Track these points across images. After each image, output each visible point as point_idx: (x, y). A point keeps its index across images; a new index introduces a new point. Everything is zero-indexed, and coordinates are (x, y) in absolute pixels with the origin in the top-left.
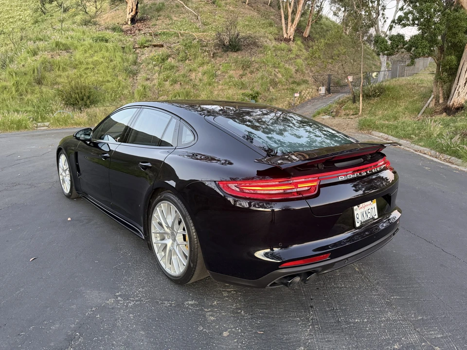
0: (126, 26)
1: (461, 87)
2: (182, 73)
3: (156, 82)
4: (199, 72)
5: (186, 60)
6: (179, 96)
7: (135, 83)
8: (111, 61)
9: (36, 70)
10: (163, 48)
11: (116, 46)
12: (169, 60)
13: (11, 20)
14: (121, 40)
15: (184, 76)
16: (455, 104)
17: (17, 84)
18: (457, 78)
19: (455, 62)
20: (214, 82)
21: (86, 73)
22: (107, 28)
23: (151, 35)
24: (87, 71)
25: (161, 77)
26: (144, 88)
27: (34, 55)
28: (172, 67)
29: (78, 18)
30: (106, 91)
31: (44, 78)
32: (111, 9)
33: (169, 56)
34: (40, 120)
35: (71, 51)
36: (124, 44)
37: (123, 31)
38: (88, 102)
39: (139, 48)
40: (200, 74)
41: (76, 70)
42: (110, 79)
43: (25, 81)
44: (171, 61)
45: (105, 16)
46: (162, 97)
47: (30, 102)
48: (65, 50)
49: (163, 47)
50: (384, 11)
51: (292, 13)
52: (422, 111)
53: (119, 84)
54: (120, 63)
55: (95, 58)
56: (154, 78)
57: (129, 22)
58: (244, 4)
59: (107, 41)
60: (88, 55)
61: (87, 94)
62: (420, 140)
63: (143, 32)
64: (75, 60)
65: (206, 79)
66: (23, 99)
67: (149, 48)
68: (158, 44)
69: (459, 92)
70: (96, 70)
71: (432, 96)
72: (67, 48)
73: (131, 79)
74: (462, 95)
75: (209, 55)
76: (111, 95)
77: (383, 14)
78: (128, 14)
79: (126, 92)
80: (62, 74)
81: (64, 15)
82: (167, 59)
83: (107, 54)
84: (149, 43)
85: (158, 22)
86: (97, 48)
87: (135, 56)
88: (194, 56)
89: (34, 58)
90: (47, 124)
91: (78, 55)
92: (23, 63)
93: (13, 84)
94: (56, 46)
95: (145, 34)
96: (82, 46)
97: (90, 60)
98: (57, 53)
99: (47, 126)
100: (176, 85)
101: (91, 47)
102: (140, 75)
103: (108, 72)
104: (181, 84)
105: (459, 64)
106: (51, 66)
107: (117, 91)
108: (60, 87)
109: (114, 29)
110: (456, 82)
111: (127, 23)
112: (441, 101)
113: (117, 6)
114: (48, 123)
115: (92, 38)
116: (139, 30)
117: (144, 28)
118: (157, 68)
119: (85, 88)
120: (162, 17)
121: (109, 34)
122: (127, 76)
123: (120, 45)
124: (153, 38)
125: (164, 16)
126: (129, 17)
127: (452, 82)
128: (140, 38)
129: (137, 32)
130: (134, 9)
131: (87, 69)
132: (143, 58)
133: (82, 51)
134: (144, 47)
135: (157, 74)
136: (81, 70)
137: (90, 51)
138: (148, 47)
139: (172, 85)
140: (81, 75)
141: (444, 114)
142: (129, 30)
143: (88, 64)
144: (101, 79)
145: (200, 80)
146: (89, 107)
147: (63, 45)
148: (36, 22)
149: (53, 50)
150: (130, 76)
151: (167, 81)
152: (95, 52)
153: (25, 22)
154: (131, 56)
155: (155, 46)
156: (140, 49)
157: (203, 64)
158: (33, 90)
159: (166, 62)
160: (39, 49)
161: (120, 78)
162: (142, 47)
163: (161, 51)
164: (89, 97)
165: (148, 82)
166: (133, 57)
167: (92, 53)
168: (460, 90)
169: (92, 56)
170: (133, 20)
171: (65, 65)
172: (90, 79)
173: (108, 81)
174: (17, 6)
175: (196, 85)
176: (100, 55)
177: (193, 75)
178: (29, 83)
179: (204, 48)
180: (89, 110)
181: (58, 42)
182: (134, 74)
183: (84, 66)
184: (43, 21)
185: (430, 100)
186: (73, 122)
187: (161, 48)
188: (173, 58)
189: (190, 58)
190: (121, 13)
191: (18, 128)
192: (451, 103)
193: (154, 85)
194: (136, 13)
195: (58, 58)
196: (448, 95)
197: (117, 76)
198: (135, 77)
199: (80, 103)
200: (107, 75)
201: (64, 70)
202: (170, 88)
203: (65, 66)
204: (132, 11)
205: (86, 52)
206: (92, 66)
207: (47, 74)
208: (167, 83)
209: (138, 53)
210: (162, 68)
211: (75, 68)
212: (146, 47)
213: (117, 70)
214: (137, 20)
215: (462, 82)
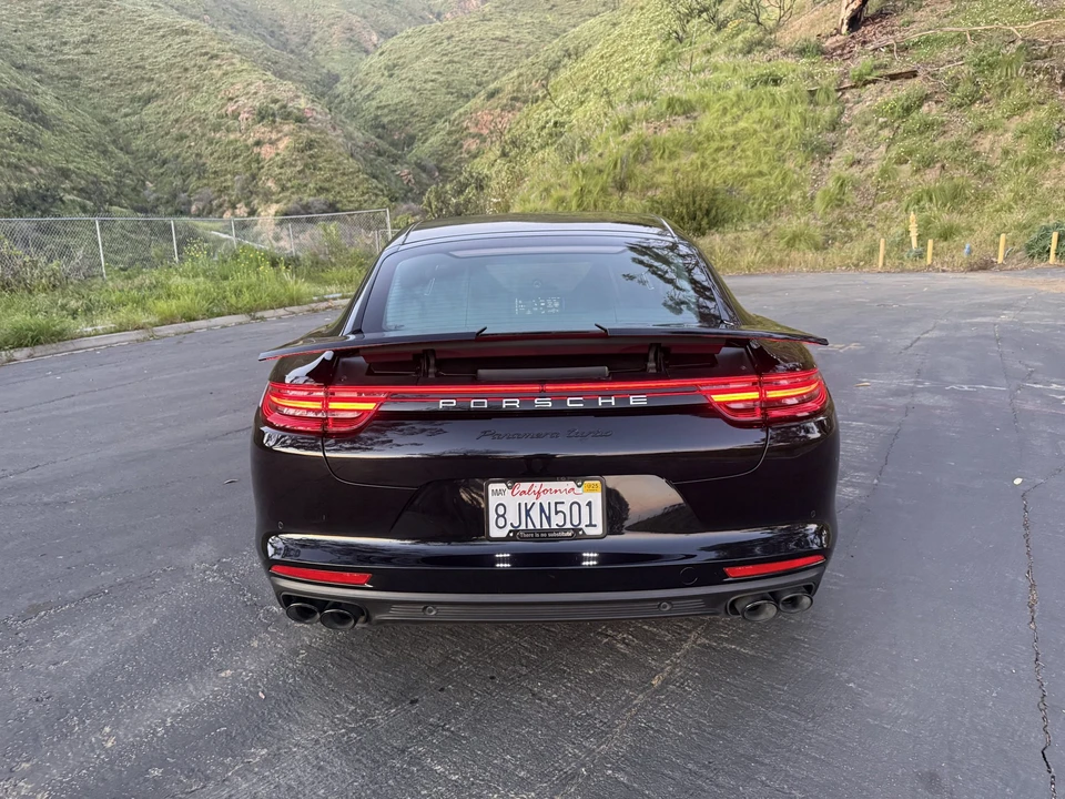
0: (834, 39)
2: (953, 139)
3: (875, 167)
4: (1006, 131)
5: (972, 102)
6: (931, 200)
7: (823, 174)
8: (777, 127)
9: (619, 161)
10: (917, 81)
11: (797, 91)
12: (925, 108)
13: (626, 65)
14: (811, 76)
15: (959, 145)
17: (582, 192)
20: (1051, 155)
21: (714, 160)
22: (790, 51)
23: (892, 51)
24: (721, 154)
25: (893, 154)
26: (842, 185)
27: (623, 133)
28: (928, 126)
29: (742, 39)
30: (751, 197)
31: (630, 177)
33: (926, 98)
35: (695, 114)
36: (815, 83)
37: (823, 53)
38: (704, 223)
39: (852, 87)
40: (1009, 135)
41: (695, 156)
42: (765, 168)
43: (596, 185)
44: (930, 111)
45: (797, 23)
46: (886, 203)
48: (684, 113)
49: (915, 76)
53: (784, 179)
54: (796, 129)
55: (742, 124)
56: (873, 157)
57: (845, 27)
59: (776, 82)
60: (728, 118)
61: (705, 206)
63: (872, 47)
64: (699, 133)
65: (1024, 149)
67: (878, 85)
68: (904, 71)
70: (739, 150)
72: (688, 109)
73: (816, 165)
75: (1052, 79)
76: (760, 204)
78: (843, 8)
79: (796, 196)
80: (666, 165)
81: (716, 38)
82: (920, 106)
83: (770, 112)
84: (881, 72)
85: (918, 15)
86: (752, 101)
87: (837, 108)
88: (998, 90)
89: (621, 138)
91: (707, 121)
92: (600, 151)
93: (576, 194)
94: (668, 107)
95: (875, 49)
96: (719, 100)
97: (730, 130)
98: (666, 122)
100: (927, 171)
101: (740, 99)
102: (838, 153)
103: (765, 153)
104: (943, 167)
106: (649, 151)
107: (775, 195)
108: (659, 194)
109: (802, 52)
111: (839, 32)
115: (747, 80)
116: (865, 43)
117: (878, 35)
118: (886, 133)
119: (704, 192)
122: (807, 160)
123: (807, 85)
124: (893, 59)
126: (846, 14)
128: (861, 62)
129: (857, 48)
131: (719, 149)
132: (857, 110)
133: (718, 111)
134: (866, 83)
135: (883, 148)
136: (706, 154)
137: (735, 110)
138: (874, 82)
139: (918, 170)
140: (703, 165)
142: (839, 47)
143: (723, 138)
144: (744, 170)
145: (1006, 152)
146: (704, 234)
147: (682, 104)
148: (663, 61)
149: (660, 117)
150: (814, 159)
151: (906, 162)
152: (746, 110)
154: (827, 111)
155: (893, 77)
156: (854, 90)
157: (1023, 107)
158: (608, 202)
159: (914, 115)
160: (634, 119)
161: (790, 165)
162: (860, 84)
163: (906, 89)
164: (708, 213)
165: (855, 170)
166: (832, 113)
167: (739, 113)
169: (736, 120)
170: (855, 22)
171: (677, 145)
172: (722, 172)
173: (761, 174)
174: (641, 35)
175: (988, 167)
176: (755, 115)
177: (985, 142)
178: (603, 190)
179: (1039, 63)
181: (673, 99)
182: (823, 152)
183: (714, 145)
184: (674, 59)
187: (909, 81)
188: (937, 102)
189: (988, 96)
193: (870, 176)
195: (665, 133)
197: (784, 161)
198: (826, 161)
200: (760, 161)
201: (673, 156)
202: (911, 181)
203: (674, 149)
205: (725, 111)
206: (732, 142)
207: (638, 168)
208: (906, 168)
209: (847, 101)
210: (900, 131)
211: (695, 151)
212: (870, 82)
213: (786, 146)
214: (866, 19)
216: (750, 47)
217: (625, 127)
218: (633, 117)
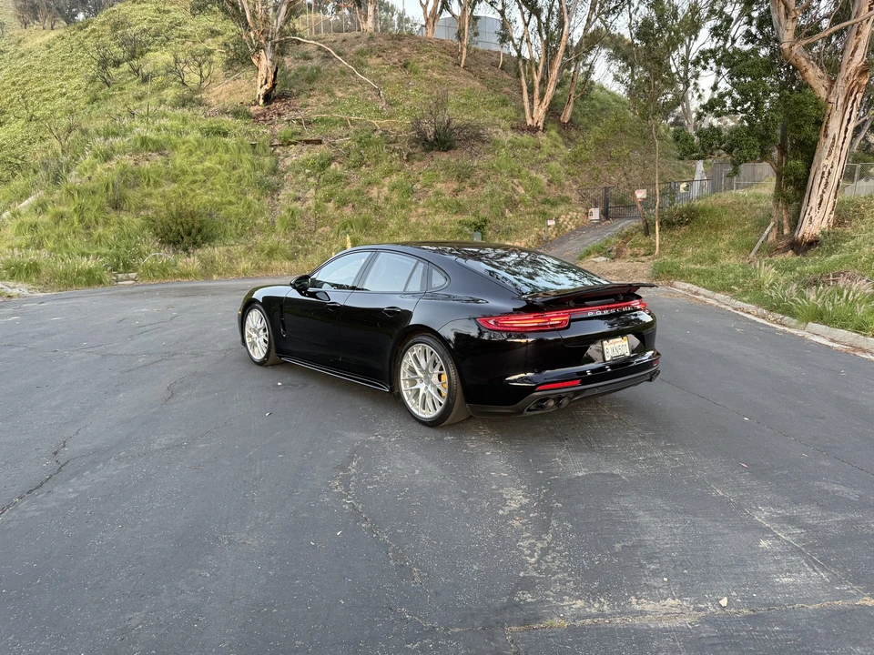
0: (256, 108)
1: (813, 210)
2: (355, 188)
3: (311, 203)
4: (384, 186)
5: (361, 166)
6: (352, 227)
7: (275, 205)
8: (234, 168)
9: (111, 185)
10: (322, 146)
11: (242, 144)
12: (333, 166)
13: (45, 95)
14: (248, 133)
15: (359, 193)
16: (806, 236)
17: (80, 210)
18: (807, 195)
19: (802, 170)
20: (411, 203)
21: (192, 190)
22: (224, 112)
23: (301, 124)
24: (194, 186)
25: (320, 194)
26: (292, 215)
27: (106, 161)
28: (338, 178)
29: (170, 94)
30: (227, 219)
31: (123, 199)
32: (226, 77)
33: (332, 160)
34: (121, 270)
35: (167, 152)
36: (254, 139)
37: (251, 117)
38: (199, 238)
39: (280, 145)
40: (386, 189)
41: (176, 185)
42: (233, 199)
43: (93, 204)
44: (336, 168)
45: (217, 90)
46: (323, 228)
47: (102, 239)
48: (157, 150)
49: (321, 143)
51: (540, 84)
52: (757, 247)
53: (248, 208)
54: (249, 171)
55: (207, 164)
56: (308, 196)
57: (261, 102)
58: (457, 67)
59: (225, 134)
60: (194, 158)
61: (197, 225)
62: (746, 292)
63: (286, 119)
64: (175, 168)
65: (395, 198)
66: (91, 235)
67: (298, 146)
68: (313, 138)
69: (811, 218)
70: (209, 184)
71: (772, 224)
72: (159, 148)
73: (269, 199)
74: (816, 221)
75: (401, 157)
76: (237, 226)
77: (695, 84)
78: (259, 87)
79: (260, 221)
80: (153, 191)
81: (143, 88)
82: (329, 165)
83: (226, 157)
84: (298, 137)
85: (310, 101)
86: (210, 147)
87: (273, 158)
88: (374, 160)
89: (106, 165)
90: (133, 275)
91: (179, 159)
92: (87, 175)
93: (75, 210)
94: (142, 145)
95: (289, 121)
96: (184, 143)
97: (199, 167)
98: (143, 156)
99: (132, 280)
100: (345, 208)
101: (200, 144)
102: (283, 192)
103: (230, 187)
104: (353, 206)
105: (809, 173)
106: (136, 178)
107: (246, 219)
108: (151, 214)
109: (236, 114)
110: (806, 201)
111: (257, 103)
112: (786, 231)
113: (237, 71)
114: (135, 274)
115: (201, 130)
116: (279, 115)
117: (287, 111)
118: (312, 180)
119: (192, 214)
120: (316, 92)
121: (228, 122)
122: (262, 194)
123: (248, 141)
124: (303, 129)
125: (321, 90)
126: (261, 92)
127: (800, 200)
128: (281, 129)
129: (275, 118)
130: (270, 80)
131: (195, 182)
132: (288, 162)
133: (185, 152)
134: (290, 143)
135: (312, 191)
136: (184, 185)
137: (198, 152)
138: (295, 144)
139: (338, 208)
140: (185, 194)
141: (790, 252)
142: (261, 114)
143: (195, 173)
144: (217, 199)
145: (387, 199)
146: (199, 247)
147: (154, 142)
148: (95, 100)
149: (136, 151)
150: (267, 194)
151: (330, 201)
152: (207, 153)
153: (74, 100)
154: (267, 160)
155: (308, 142)
156: (281, 148)
157: (389, 173)
158: (107, 219)
159: (327, 169)
160: (114, 151)
161: (250, 197)
162: (285, 143)
163: (318, 151)
164: (199, 231)
165: (298, 204)
166: (271, 162)
167: (202, 155)
168: (813, 214)
169: (201, 161)
170: (268, 98)
171: (159, 176)
172: (202, 198)
173: (230, 203)
175: (380, 208)
176: (215, 158)
177: (374, 192)
178: (101, 209)
179: (392, 146)
180: (199, 251)
181: (146, 137)
182: (274, 190)
183: (190, 178)
184: (105, 99)
185: (768, 229)
186: (176, 272)
187: (318, 146)
188: (340, 163)
189: (369, 163)
190: (243, 83)
191: (89, 284)
192: (800, 235)
193: (309, 209)
194: (274, 85)
195: (147, 165)
196: (795, 223)
197: (245, 194)
198: (275, 196)
199: (185, 240)
200: (227, 193)
201: (157, 184)
202: (336, 214)
203: (157, 179)
204: (266, 82)
205: (191, 153)
206: (202, 177)
207: (130, 193)
208: (331, 205)
209: (279, 155)
210: (321, 180)
211: (174, 181)
212: (293, 143)
213: (244, 183)
214: (275, 98)
215: (815, 201)
216: (183, 102)
217: (107, 157)
218: (113, 150)
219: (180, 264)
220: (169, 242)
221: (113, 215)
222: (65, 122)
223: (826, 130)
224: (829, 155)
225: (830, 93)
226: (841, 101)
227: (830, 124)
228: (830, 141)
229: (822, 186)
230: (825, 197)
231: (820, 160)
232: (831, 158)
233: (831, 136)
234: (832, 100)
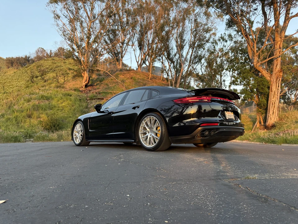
0: (82, 89)
1: (271, 115)
8: (73, 106)
9: (29, 110)
10: (104, 100)
11: (76, 99)
13: (11, 86)
16: (270, 124)
17: (16, 117)
18: (268, 111)
19: (266, 102)
22: (71, 89)
23: (97, 93)
24: (58, 111)
27: (28, 102)
29: (53, 85)
30: (69, 122)
31: (32, 114)
32: (73, 80)
34: (28, 137)
35: (50, 100)
36: (80, 97)
37: (80, 91)
38: (58, 128)
39: (89, 100)
41: (52, 111)
42: (71, 116)
43: (21, 115)
45: (69, 84)
47: (23, 127)
48: (47, 99)
49: (103, 99)
50: (224, 82)
51: (175, 84)
52: (253, 129)
54: (78, 107)
55: (63, 104)
57: (84, 87)
58: (148, 79)
59: (71, 96)
61: (58, 123)
62: (254, 139)
64: (52, 105)
66: (19, 126)
67: (96, 100)
69: (271, 118)
70: (63, 111)
71: (257, 121)
72: (48, 99)
74: (273, 119)
77: (224, 84)
78: (83, 83)
80: (43, 112)
81: (45, 84)
83: (70, 102)
84: (95, 97)
85: (100, 87)
86: (65, 99)
87: (87, 104)
89: (28, 103)
90: (32, 139)
92: (21, 106)
93: (14, 117)
94: (42, 97)
95: (93, 93)
96: (56, 98)
97: (61, 105)
98: (42, 101)
99: (31, 141)
101: (62, 98)
103: (71, 112)
105: (268, 104)
106: (38, 107)
108: (42, 120)
109: (75, 90)
110: (268, 112)
111: (82, 87)
112: (262, 124)
113: (76, 79)
114: (33, 139)
115: (62, 94)
116: (90, 91)
117: (93, 90)
119: (56, 120)
120: (103, 85)
121: (72, 92)
123: (78, 98)
124: (98, 95)
125: (104, 84)
126: (84, 84)
127: (266, 113)
128: (90, 95)
129: (88, 92)
130: (87, 80)
132: (92, 105)
133: (56, 100)
134: (93, 99)
136: (55, 111)
137: (61, 101)
138: (95, 99)
140: (54, 113)
141: (265, 130)
142: (83, 91)
143: (59, 107)
144: (66, 116)
146: (58, 131)
147: (46, 97)
148: (28, 87)
149: (40, 99)
152: (64, 101)
153: (20, 87)
154: (84, 104)
155: (99, 99)
158: (25, 121)
162: (91, 99)
164: (58, 125)
168: (271, 117)
169: (62, 103)
170: (86, 86)
171: (46, 107)
172: (60, 115)
173: (70, 117)
174: (16, 79)
176: (66, 103)
178: (24, 117)
180: (58, 132)
181: (43, 95)
183: (57, 109)
184: (31, 87)
185: (256, 123)
186: (48, 138)
190: (78, 82)
191: (15, 141)
192: (268, 124)
194: (89, 82)
195: (42, 104)
196: (265, 120)
197: (76, 114)
199: (53, 128)
200: (69, 114)
201: (45, 110)
203: (45, 108)
204: (86, 81)
205: (58, 101)
206: (61, 108)
207: (35, 112)
209: (89, 103)
211: (51, 109)
212: (94, 99)
213: (76, 111)
214: (89, 86)
215: (271, 112)
216: (57, 87)
217: (29, 101)
218: (31, 99)
219: (50, 136)
220: (47, 129)
221: (28, 120)
222: (16, 93)
223: (271, 90)
224: (274, 97)
225: (271, 78)
226: (275, 80)
227: (272, 88)
228: (273, 93)
229: (273, 107)
230: (275, 111)
231: (271, 99)
232: (274, 98)
233: (273, 91)
234: (272, 80)
